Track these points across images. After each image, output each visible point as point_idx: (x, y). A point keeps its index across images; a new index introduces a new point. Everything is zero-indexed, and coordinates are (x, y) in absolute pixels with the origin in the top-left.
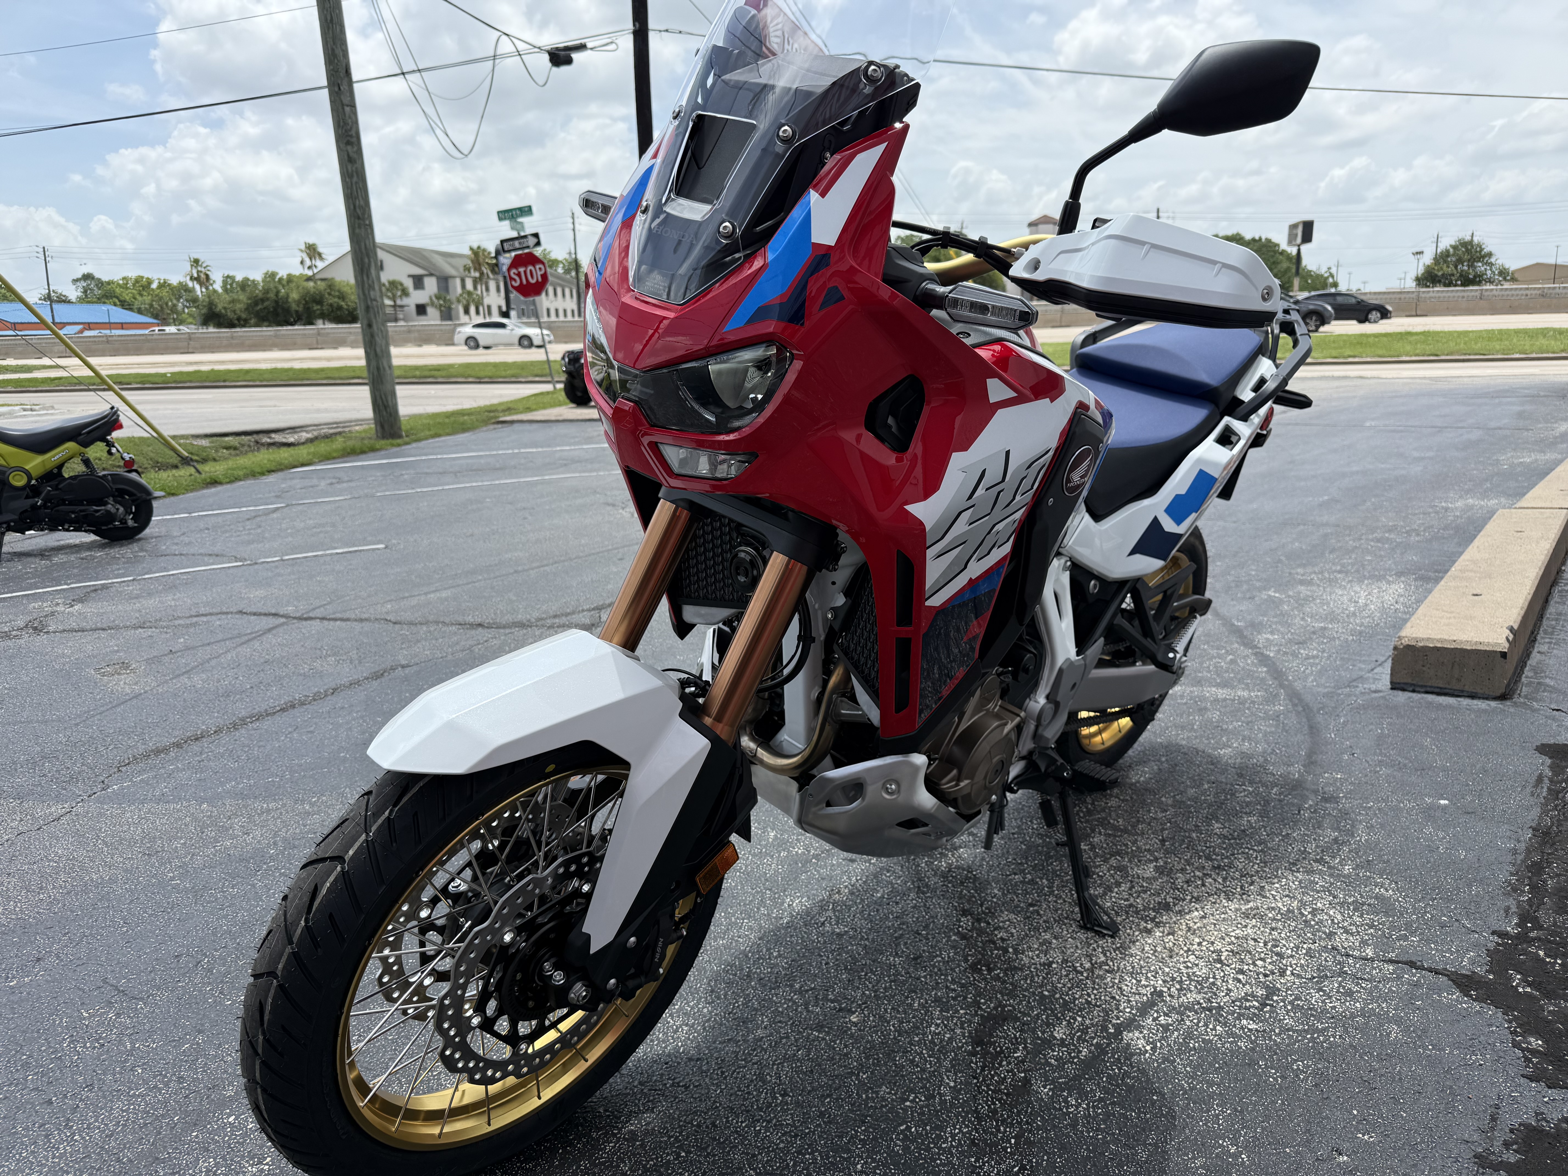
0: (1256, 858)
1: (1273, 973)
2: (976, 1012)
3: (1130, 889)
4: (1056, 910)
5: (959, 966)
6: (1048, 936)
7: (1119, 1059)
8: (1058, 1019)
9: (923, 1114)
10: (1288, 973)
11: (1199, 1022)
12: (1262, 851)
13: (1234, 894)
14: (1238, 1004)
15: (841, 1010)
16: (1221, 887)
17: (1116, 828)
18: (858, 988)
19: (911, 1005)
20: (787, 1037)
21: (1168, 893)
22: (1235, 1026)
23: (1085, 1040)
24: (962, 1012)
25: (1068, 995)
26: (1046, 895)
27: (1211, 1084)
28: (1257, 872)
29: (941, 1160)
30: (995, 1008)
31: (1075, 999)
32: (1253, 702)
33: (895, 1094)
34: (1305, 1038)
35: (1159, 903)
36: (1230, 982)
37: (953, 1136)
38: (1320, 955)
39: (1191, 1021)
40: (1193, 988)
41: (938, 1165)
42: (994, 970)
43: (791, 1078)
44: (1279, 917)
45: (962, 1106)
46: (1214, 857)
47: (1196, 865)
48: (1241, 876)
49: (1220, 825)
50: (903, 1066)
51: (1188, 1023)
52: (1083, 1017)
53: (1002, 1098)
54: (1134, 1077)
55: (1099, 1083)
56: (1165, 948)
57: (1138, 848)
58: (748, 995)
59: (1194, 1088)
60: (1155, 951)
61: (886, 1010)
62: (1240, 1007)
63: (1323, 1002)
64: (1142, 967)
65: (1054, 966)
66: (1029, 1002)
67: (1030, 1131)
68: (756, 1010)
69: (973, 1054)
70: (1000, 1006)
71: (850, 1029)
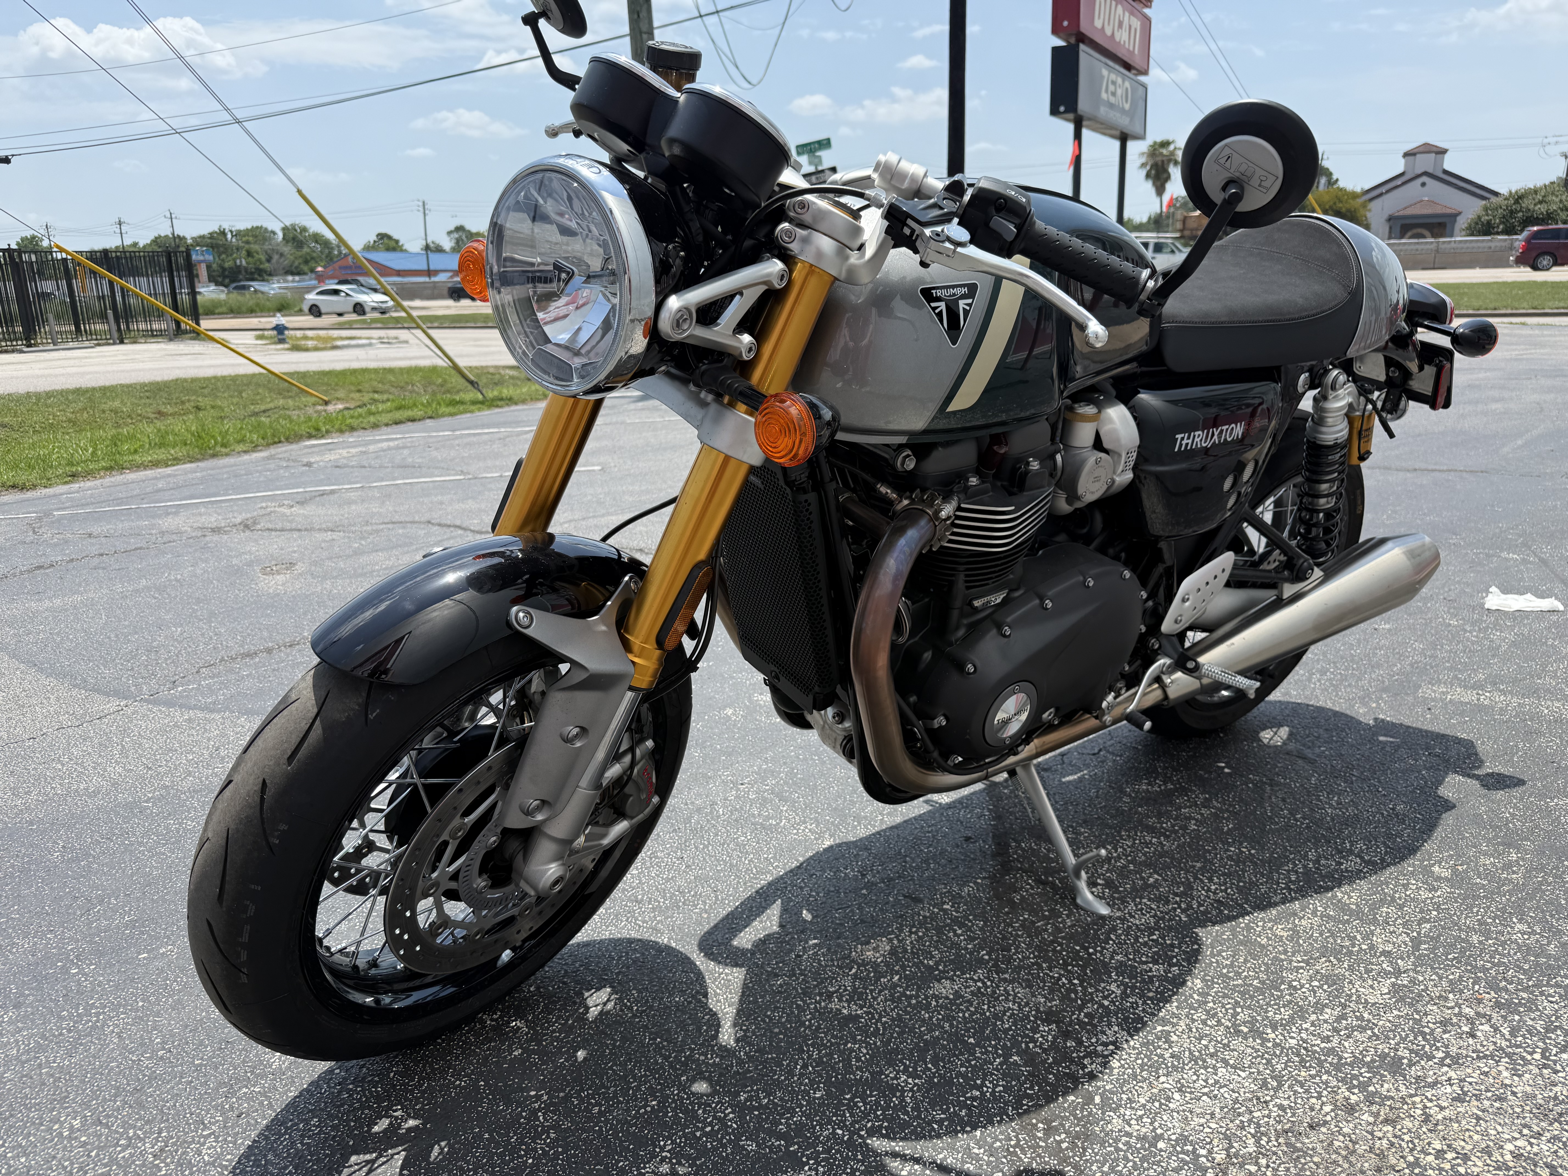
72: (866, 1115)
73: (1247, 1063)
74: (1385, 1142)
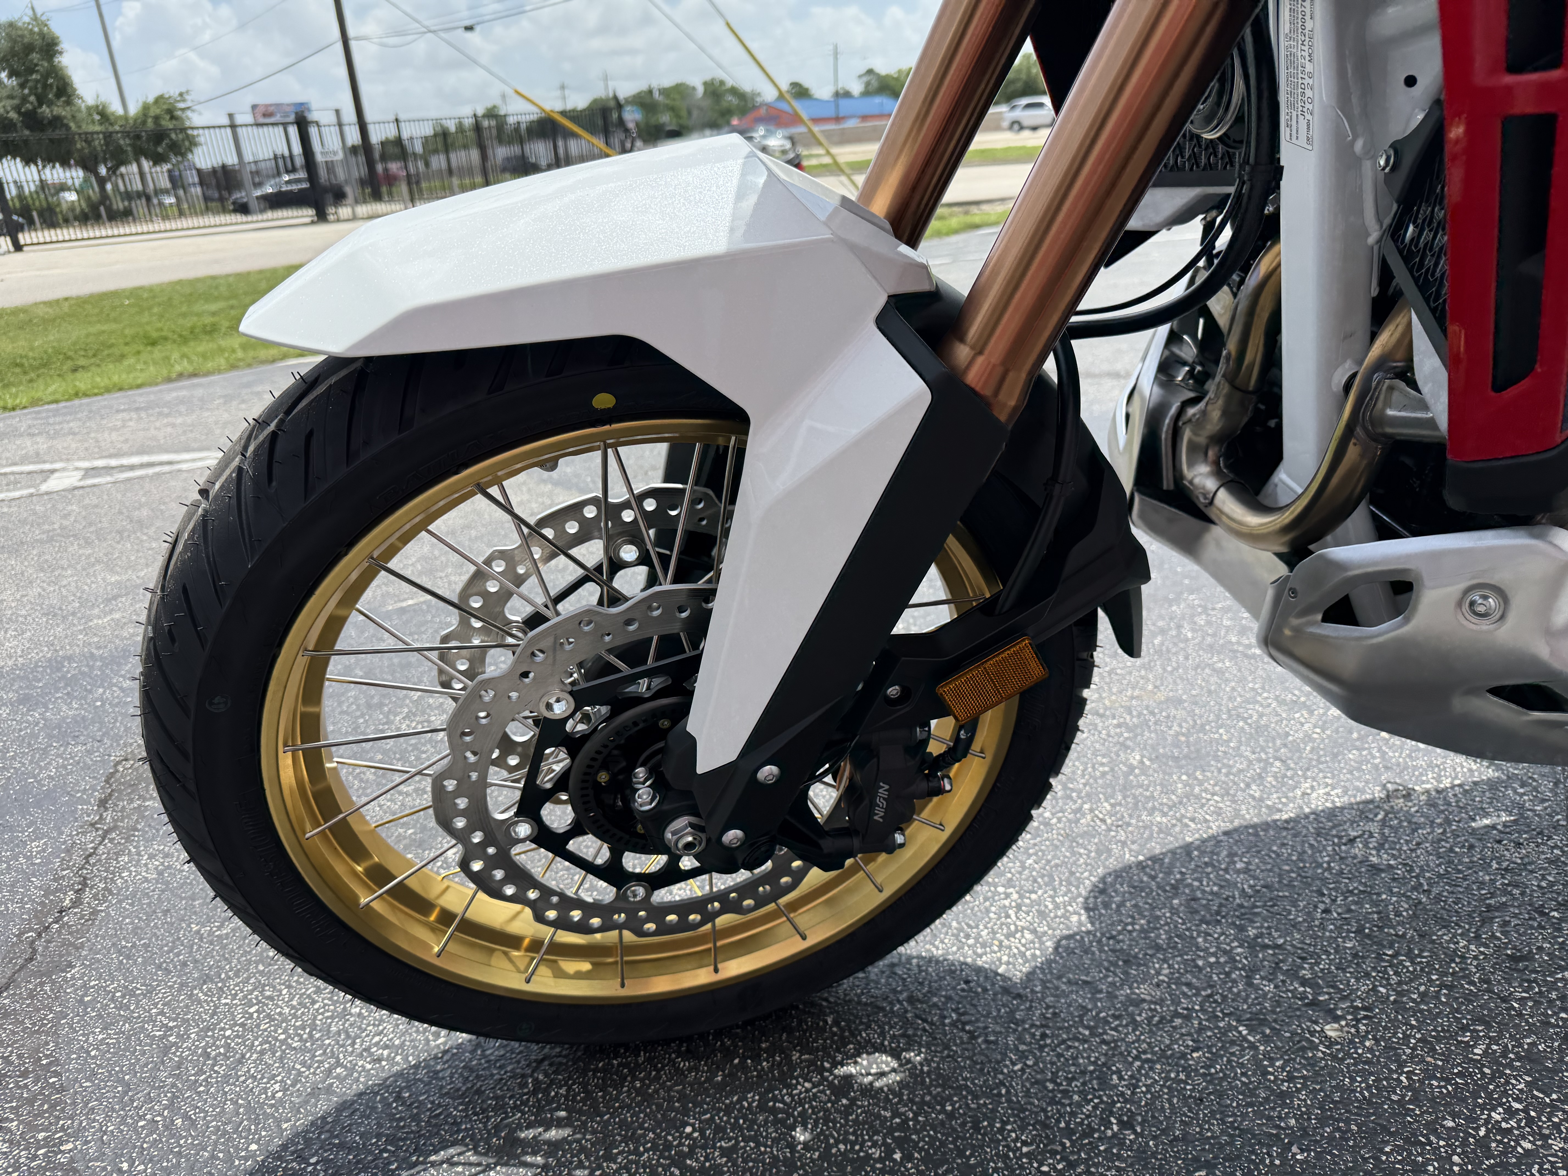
15: (1314, 1004)
18: (1368, 976)
19: (1467, 1047)
43: (1155, 1098)
61: (1406, 1039)
71: (1315, 1048)
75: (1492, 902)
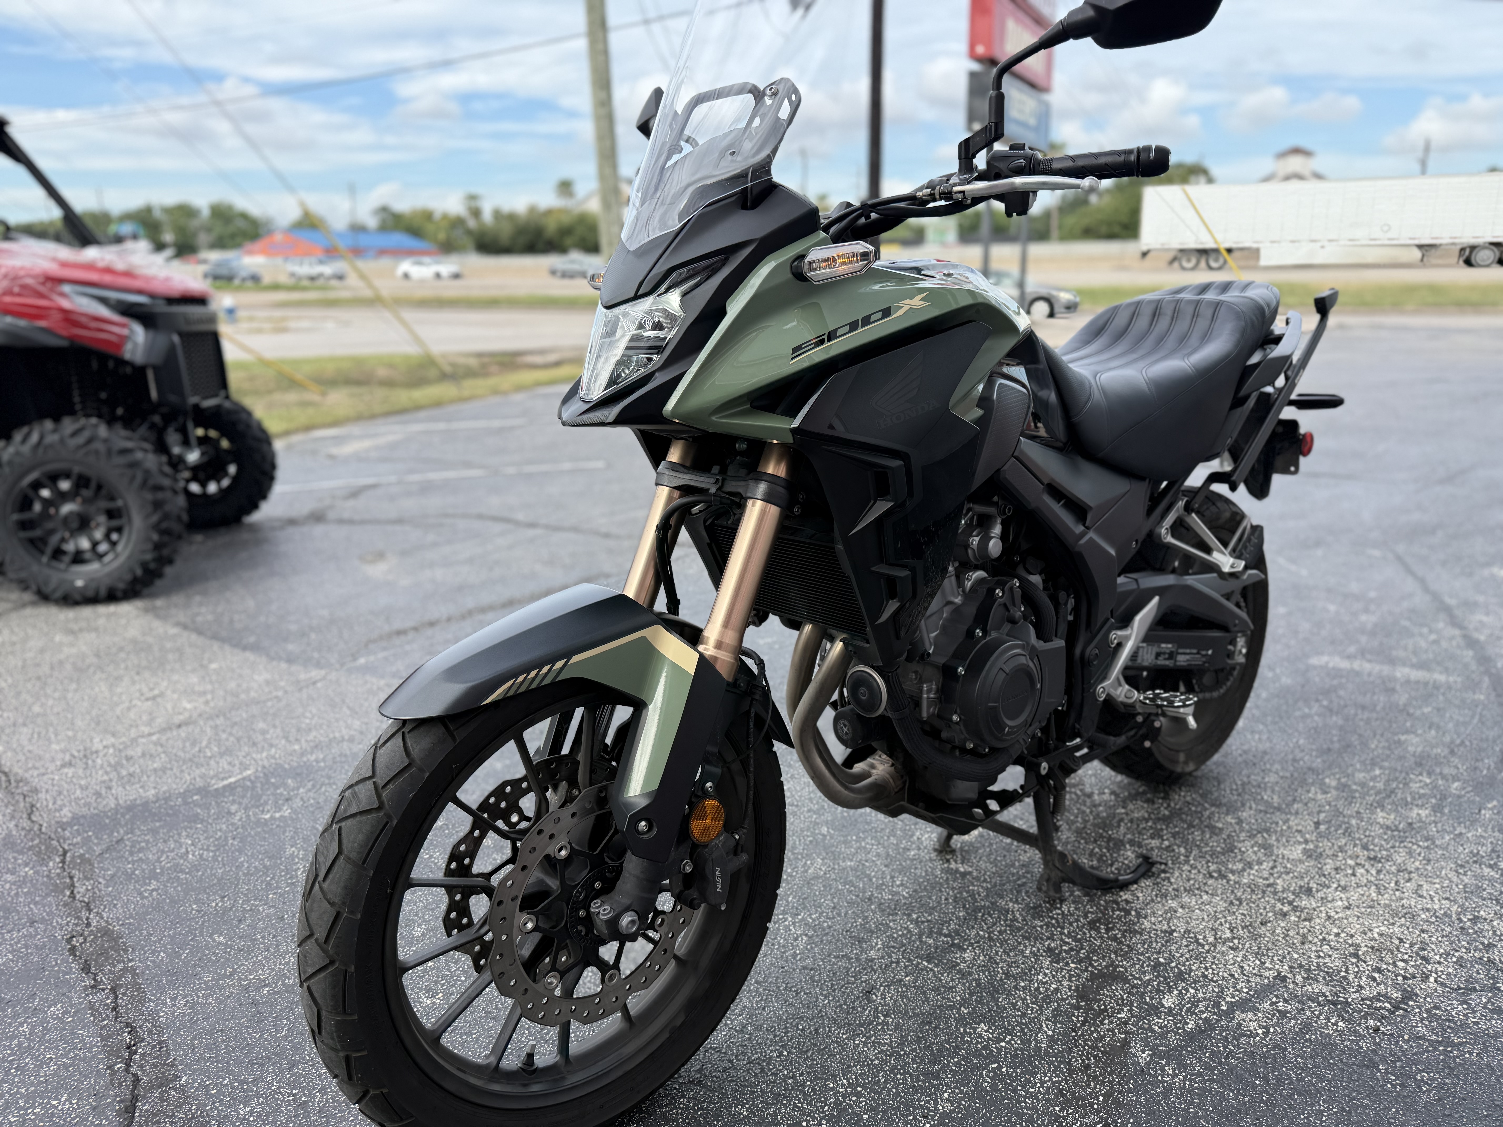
0: (1419, 854)
1: (1415, 977)
2: (1087, 967)
3: (1272, 868)
4: (1189, 880)
5: (1077, 921)
6: (1174, 904)
7: (1226, 1038)
8: (1170, 987)
9: (1016, 1056)
10: (1432, 979)
11: (1321, 1014)
12: (1427, 847)
13: (1386, 888)
14: (1368, 1002)
15: (953, 945)
16: (1373, 879)
17: (1268, 804)
18: (973, 927)
19: (1022, 952)
20: (898, 963)
21: (1312, 878)
22: (1360, 1025)
23: (1193, 1013)
24: (1072, 965)
25: (1184, 965)
26: (1180, 863)
27: (1321, 1078)
28: (1417, 869)
29: (1026, 1103)
30: (1107, 967)
31: (1191, 970)
32: (1450, 688)
33: (992, 1034)
34: (1436, 1049)
35: (1301, 887)
36: (1364, 979)
37: (1042, 1083)
38: (1473, 966)
39: (1312, 1012)
40: (1321, 979)
41: (1022, 1109)
42: (1112, 929)
43: (895, 1001)
44: (1433, 919)
45: (1056, 1057)
46: (1372, 847)
47: (1350, 853)
48: (1399, 871)
49: (1385, 815)
50: (1005, 1009)
51: (1308, 1013)
52: (1197, 990)
53: (1097, 1055)
54: (1239, 1058)
55: (1200, 1059)
56: (1298, 934)
57: (1289, 827)
58: (867, 917)
59: (1302, 1080)
60: (1287, 935)
61: (997, 952)
62: (1369, 1007)
63: (1465, 1015)
64: (1268, 949)
65: (1175, 934)
66: (1142, 966)
67: (1120, 1092)
68: (872, 932)
69: (1078, 1008)
70: (1112, 965)
71: (958, 964)
72: (994, 924)
73: (1219, 892)
74: (1305, 930)
75: (1019, 882)
